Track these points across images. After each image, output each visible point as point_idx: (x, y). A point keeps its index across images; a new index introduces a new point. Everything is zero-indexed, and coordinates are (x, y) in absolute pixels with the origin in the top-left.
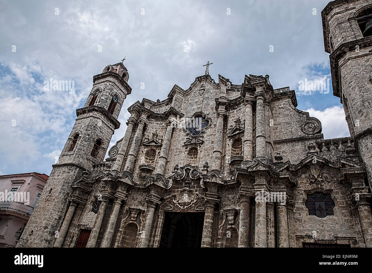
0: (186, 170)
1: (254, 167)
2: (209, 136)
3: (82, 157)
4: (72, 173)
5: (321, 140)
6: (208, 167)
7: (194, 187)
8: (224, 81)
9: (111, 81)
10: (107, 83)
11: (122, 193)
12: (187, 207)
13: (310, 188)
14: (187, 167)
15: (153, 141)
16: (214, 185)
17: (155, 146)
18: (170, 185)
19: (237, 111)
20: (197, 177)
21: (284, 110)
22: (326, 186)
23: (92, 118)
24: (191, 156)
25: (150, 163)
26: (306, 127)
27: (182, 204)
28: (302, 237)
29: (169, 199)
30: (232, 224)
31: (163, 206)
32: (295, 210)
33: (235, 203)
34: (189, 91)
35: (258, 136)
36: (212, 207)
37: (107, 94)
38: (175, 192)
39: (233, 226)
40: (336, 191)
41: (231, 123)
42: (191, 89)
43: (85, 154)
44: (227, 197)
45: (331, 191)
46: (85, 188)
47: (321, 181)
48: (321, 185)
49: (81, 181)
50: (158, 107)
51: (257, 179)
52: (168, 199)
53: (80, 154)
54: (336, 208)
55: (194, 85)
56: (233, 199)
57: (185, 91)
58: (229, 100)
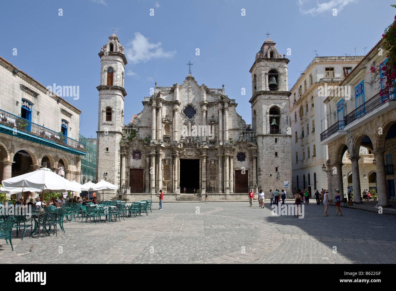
2: (197, 120)
3: (119, 126)
5: (245, 131)
6: (198, 138)
7: (193, 148)
8: (205, 88)
12: (192, 157)
13: (239, 151)
14: (189, 137)
16: (205, 149)
17: (169, 123)
18: (182, 146)
19: (212, 109)
20: (195, 143)
22: (244, 151)
26: (240, 124)
27: (189, 156)
28: (235, 168)
39: (213, 166)
40: (247, 153)
45: (245, 152)
47: (243, 148)
53: (118, 124)
54: (246, 159)
58: (208, 102)
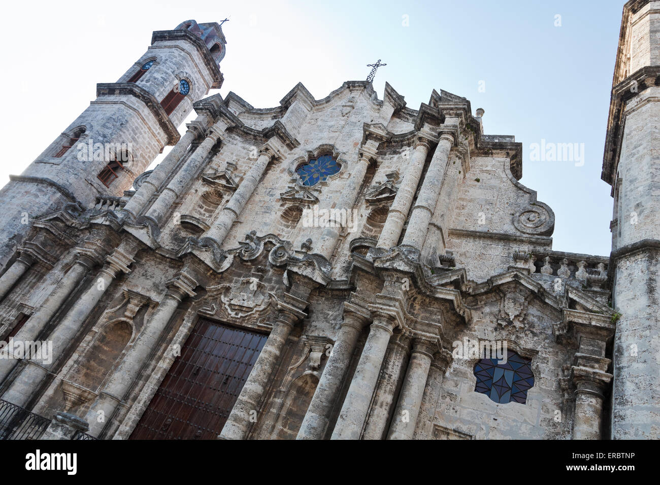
0: (265, 244)
1: (387, 261)
2: (332, 192)
3: (76, 174)
4: (42, 199)
5: (545, 249)
6: (309, 248)
7: (270, 281)
8: (392, 97)
9: (183, 50)
10: (175, 51)
11: (124, 257)
12: (244, 315)
14: (269, 238)
15: (223, 177)
16: (306, 283)
17: (225, 186)
18: (226, 265)
19: (398, 158)
20: (281, 262)
21: (489, 177)
22: (527, 342)
23: (122, 107)
24: (287, 222)
25: (205, 218)
26: (523, 218)
27: (237, 308)
29: (215, 293)
30: (314, 369)
31: (199, 304)
32: (451, 373)
33: (334, 328)
34: (323, 104)
35: (419, 207)
36: (287, 324)
37: (168, 71)
38: (231, 282)
39: (315, 373)
40: (544, 355)
41: (380, 177)
42: (328, 100)
43: (85, 170)
44: (325, 314)
45: (534, 352)
46: (60, 234)
47: (521, 328)
48: (517, 337)
49: (56, 219)
50: (255, 118)
51: (386, 286)
52: (213, 292)
53: (73, 168)
54: (534, 391)
55: (336, 93)
56: (334, 319)
57: (316, 101)
58: (388, 133)
